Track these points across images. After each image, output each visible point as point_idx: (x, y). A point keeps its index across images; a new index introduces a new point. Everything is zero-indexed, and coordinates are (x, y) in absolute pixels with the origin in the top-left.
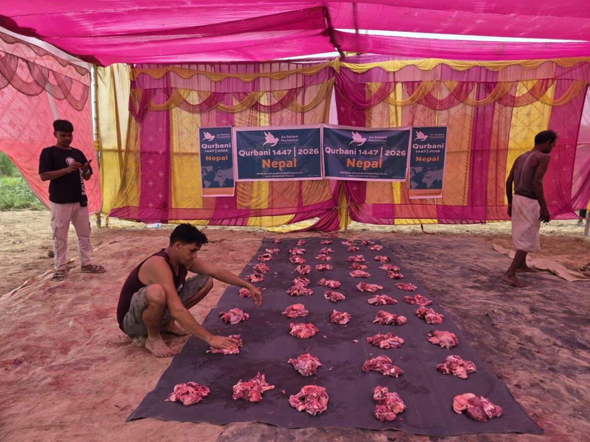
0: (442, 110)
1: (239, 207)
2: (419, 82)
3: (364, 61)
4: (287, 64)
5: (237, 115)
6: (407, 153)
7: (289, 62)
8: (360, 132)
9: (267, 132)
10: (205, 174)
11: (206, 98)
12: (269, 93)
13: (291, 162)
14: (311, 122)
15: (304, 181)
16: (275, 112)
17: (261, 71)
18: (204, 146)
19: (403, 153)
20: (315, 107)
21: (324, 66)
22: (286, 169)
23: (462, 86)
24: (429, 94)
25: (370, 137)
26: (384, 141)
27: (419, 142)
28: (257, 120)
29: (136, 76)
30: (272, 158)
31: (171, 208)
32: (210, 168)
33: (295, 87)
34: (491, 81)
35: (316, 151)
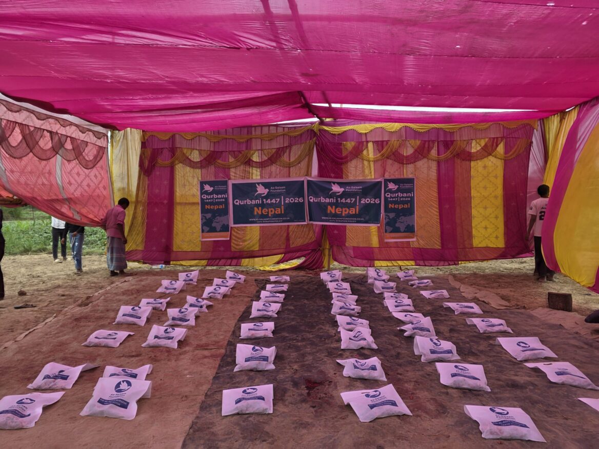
0: (408, 164)
1: (233, 249)
2: (387, 142)
3: (339, 125)
4: (275, 127)
5: (233, 170)
6: (380, 200)
7: (277, 126)
8: (338, 183)
9: (258, 184)
10: (204, 220)
11: (205, 156)
12: (260, 152)
13: (279, 209)
14: (296, 176)
15: (291, 225)
16: (265, 167)
17: (253, 133)
18: (204, 196)
19: (377, 201)
20: (299, 163)
21: (306, 129)
22: (275, 216)
23: (424, 144)
24: (396, 151)
25: (347, 187)
26: (359, 191)
27: (390, 191)
28: (249, 174)
29: (146, 138)
30: (263, 206)
31: (173, 251)
32: (209, 216)
33: (282, 146)
34: (449, 140)
35: (301, 200)
